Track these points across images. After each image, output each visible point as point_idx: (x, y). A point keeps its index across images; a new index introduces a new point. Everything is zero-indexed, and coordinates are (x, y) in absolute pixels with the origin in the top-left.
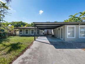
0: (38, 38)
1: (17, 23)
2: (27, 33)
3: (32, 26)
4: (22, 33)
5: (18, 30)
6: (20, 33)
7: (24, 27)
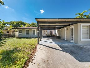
0: (41, 40)
1: (17, 23)
2: (27, 34)
3: (33, 26)
4: (21, 34)
5: (17, 30)
6: (20, 34)
7: (24, 27)
